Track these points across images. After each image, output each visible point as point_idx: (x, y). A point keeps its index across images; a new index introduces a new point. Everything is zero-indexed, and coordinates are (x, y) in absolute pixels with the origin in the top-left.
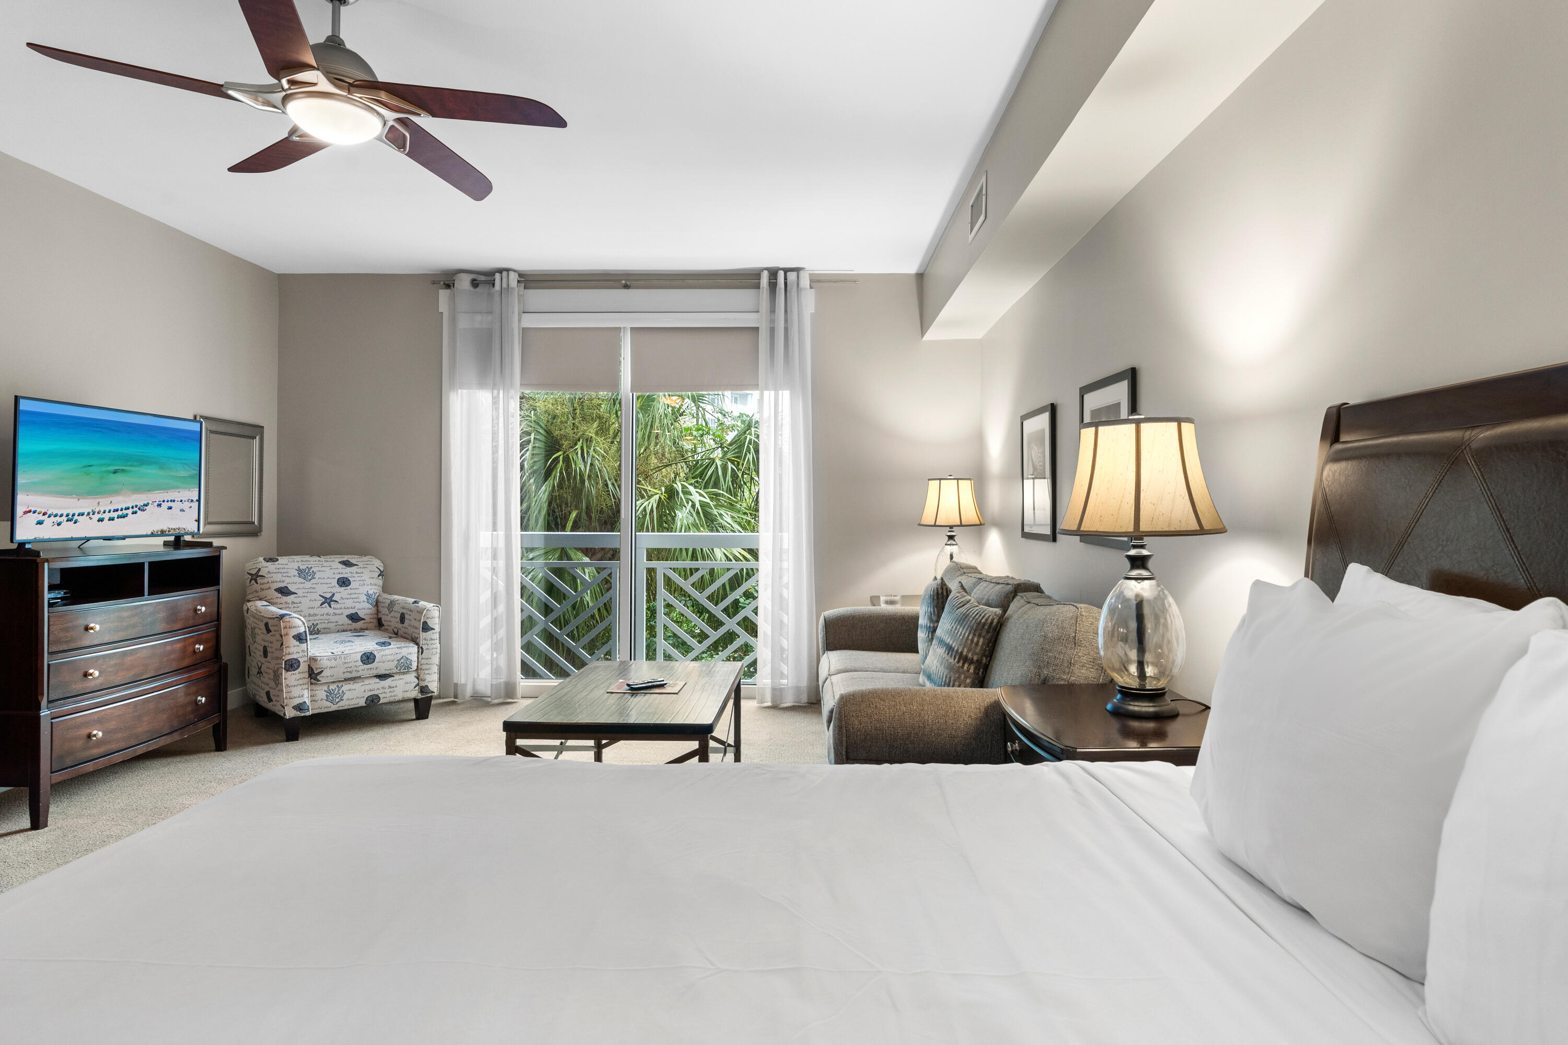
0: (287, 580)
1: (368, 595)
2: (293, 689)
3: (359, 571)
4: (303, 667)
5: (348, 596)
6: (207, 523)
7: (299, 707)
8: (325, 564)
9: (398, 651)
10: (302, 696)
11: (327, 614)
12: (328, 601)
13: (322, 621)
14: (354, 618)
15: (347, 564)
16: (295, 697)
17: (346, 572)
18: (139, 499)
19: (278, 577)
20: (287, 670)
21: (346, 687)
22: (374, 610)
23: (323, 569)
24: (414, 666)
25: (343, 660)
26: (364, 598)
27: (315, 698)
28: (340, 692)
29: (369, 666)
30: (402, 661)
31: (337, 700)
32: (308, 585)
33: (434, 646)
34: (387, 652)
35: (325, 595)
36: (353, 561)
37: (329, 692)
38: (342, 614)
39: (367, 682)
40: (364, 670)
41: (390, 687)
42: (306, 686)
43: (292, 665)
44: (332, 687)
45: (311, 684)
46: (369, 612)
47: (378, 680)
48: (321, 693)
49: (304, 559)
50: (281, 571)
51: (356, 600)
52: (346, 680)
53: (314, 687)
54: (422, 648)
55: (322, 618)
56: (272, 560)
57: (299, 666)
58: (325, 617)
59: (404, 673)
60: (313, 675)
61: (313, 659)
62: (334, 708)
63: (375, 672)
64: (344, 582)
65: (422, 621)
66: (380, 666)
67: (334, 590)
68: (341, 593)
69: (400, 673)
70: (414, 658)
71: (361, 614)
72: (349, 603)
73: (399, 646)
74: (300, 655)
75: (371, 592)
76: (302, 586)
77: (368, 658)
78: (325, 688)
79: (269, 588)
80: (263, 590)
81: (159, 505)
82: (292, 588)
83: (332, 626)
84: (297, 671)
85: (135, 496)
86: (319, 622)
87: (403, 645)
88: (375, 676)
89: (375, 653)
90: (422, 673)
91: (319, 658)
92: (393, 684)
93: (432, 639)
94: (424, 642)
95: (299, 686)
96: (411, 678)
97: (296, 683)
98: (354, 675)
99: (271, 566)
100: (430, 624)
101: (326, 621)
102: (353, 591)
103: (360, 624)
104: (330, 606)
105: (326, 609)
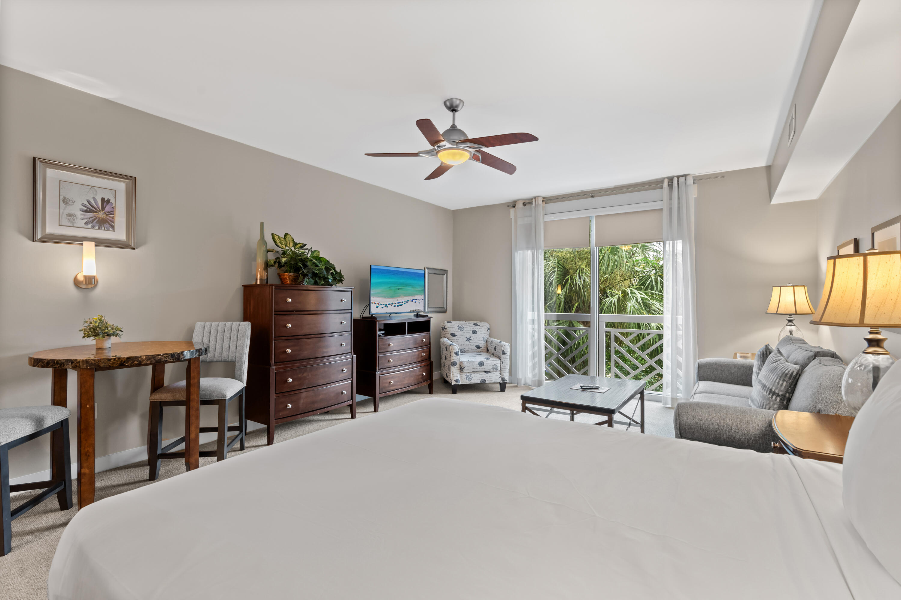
0: (454, 330)
1: (483, 338)
2: (454, 373)
3: (480, 328)
4: (458, 365)
5: (476, 338)
6: (428, 308)
7: (456, 381)
8: (468, 325)
9: (493, 362)
10: (458, 376)
11: (468, 345)
12: (469, 339)
13: (466, 348)
14: (478, 347)
15: (476, 325)
16: (455, 377)
17: (475, 328)
18: (406, 299)
19: (451, 329)
20: (452, 366)
21: (473, 375)
22: (485, 344)
23: (467, 326)
24: (499, 369)
25: (472, 364)
26: (482, 339)
27: (462, 378)
28: (471, 376)
29: (482, 367)
30: (494, 366)
31: (470, 380)
32: (461, 333)
33: (507, 361)
34: (489, 362)
35: (467, 337)
36: (478, 324)
37: (467, 376)
38: (473, 345)
39: (481, 373)
40: (479, 368)
41: (490, 377)
42: (459, 373)
43: (454, 364)
44: (468, 374)
45: (461, 372)
46: (484, 345)
47: (485, 373)
48: (464, 376)
49: (460, 322)
50: (452, 327)
51: (479, 340)
52: (473, 372)
53: (462, 373)
54: (502, 362)
55: (466, 346)
56: (449, 322)
57: (456, 365)
58: (467, 346)
59: (495, 371)
60: (461, 369)
61: (461, 362)
62: (469, 383)
63: (484, 370)
64: (474, 332)
65: (502, 350)
66: (486, 368)
67: (471, 335)
68: (473, 336)
69: (493, 371)
70: (499, 365)
71: (481, 346)
72: (476, 341)
73: (493, 360)
74: (457, 360)
75: (484, 337)
76: (459, 333)
77: (481, 364)
78: (466, 374)
79: (448, 333)
80: (446, 334)
81: (412, 301)
82: (456, 334)
83: (470, 349)
84: (456, 367)
85: (405, 298)
86: (465, 348)
87: (495, 360)
88: (484, 371)
89: (484, 362)
90: (502, 372)
91: (463, 362)
92: (491, 375)
93: (506, 358)
94: (503, 359)
95: (456, 373)
96: (498, 374)
97: (456, 371)
98: (476, 370)
99: (449, 325)
100: (506, 352)
101: (468, 348)
102: (478, 336)
103: (480, 350)
104: (469, 342)
105: (468, 343)
